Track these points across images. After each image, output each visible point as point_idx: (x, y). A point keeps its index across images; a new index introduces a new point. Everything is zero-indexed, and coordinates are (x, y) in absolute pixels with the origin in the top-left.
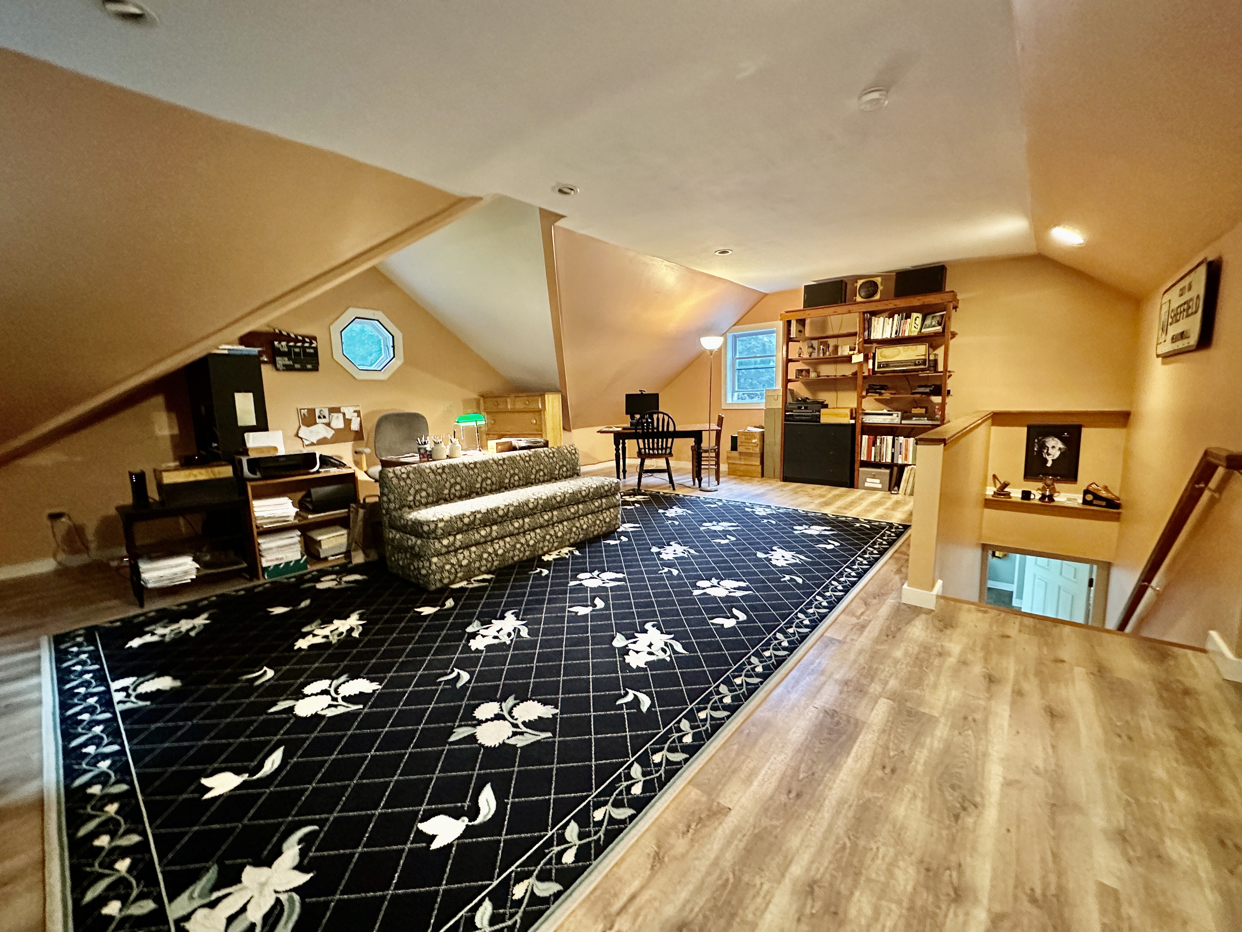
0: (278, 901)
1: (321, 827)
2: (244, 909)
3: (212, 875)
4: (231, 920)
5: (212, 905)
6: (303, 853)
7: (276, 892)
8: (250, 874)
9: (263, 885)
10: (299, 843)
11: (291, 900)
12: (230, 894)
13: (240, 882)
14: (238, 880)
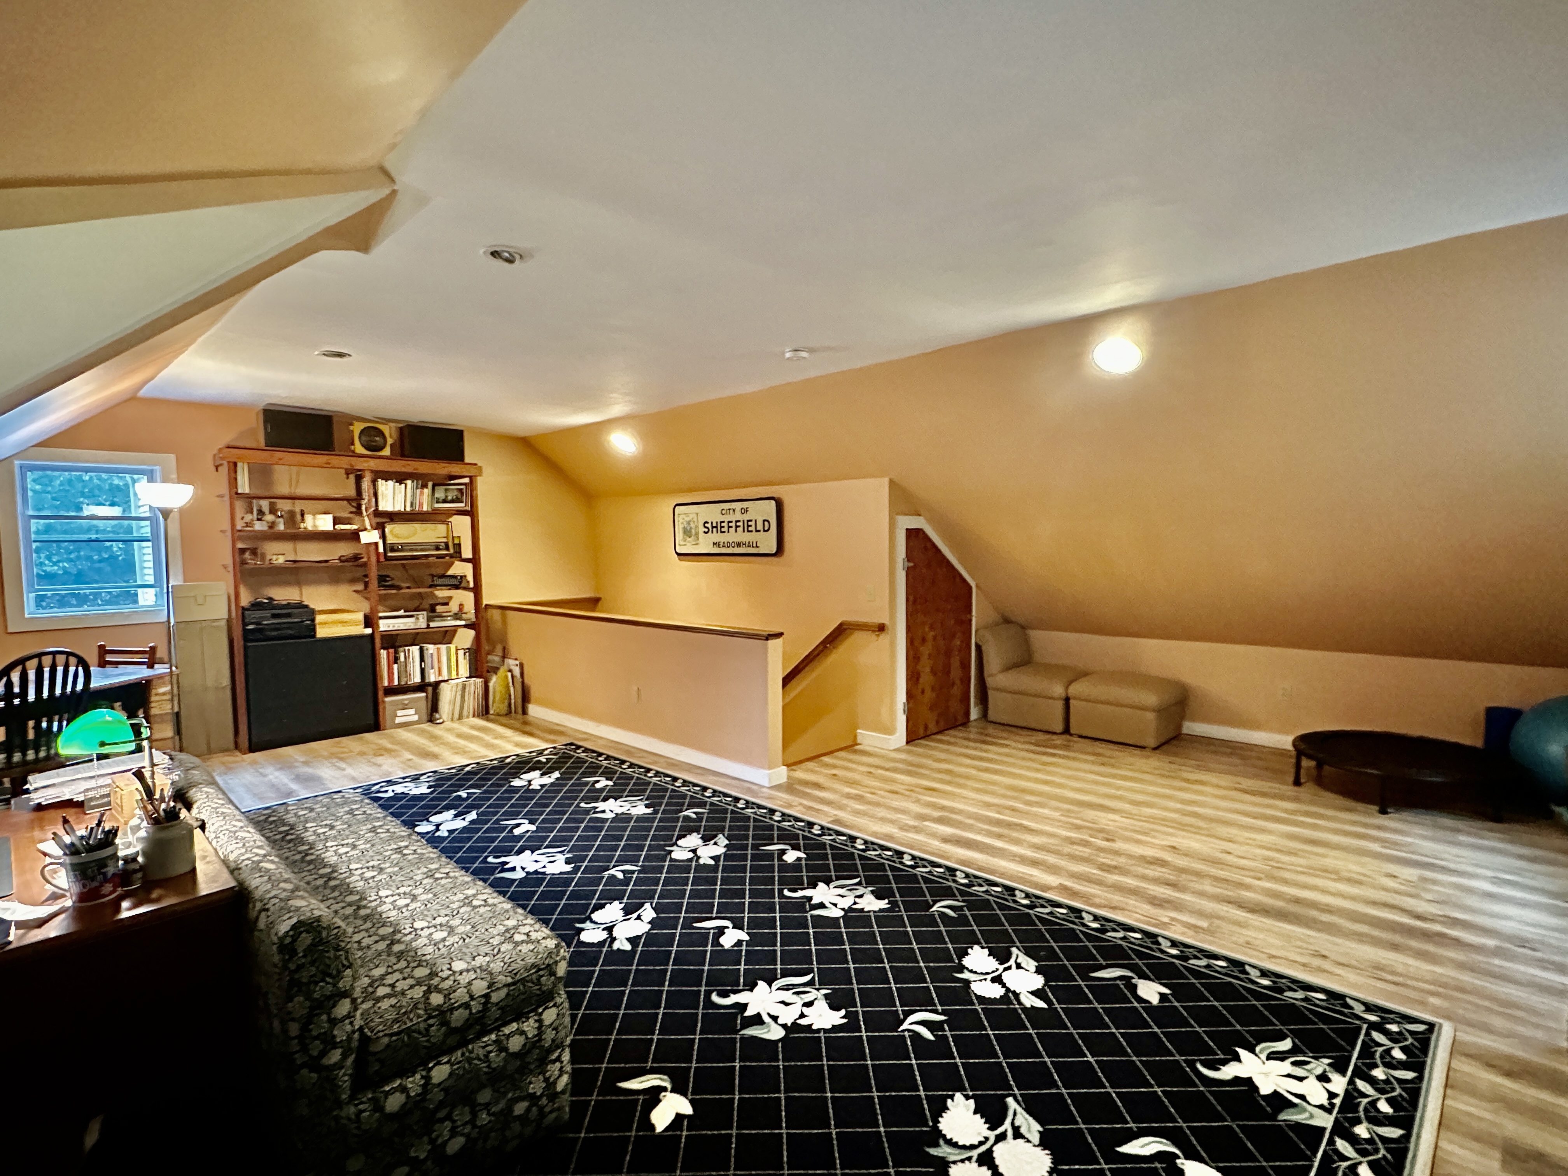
0: (1269, 1058)
1: (1195, 1061)
2: (1289, 1076)
3: (1287, 1116)
4: (1301, 1079)
5: (1302, 1097)
6: (1225, 1062)
7: (1264, 1063)
8: (1265, 1089)
9: (1266, 1074)
10: (1219, 1069)
11: (1261, 1051)
12: (1288, 1092)
13: (1275, 1091)
14: (1276, 1093)
